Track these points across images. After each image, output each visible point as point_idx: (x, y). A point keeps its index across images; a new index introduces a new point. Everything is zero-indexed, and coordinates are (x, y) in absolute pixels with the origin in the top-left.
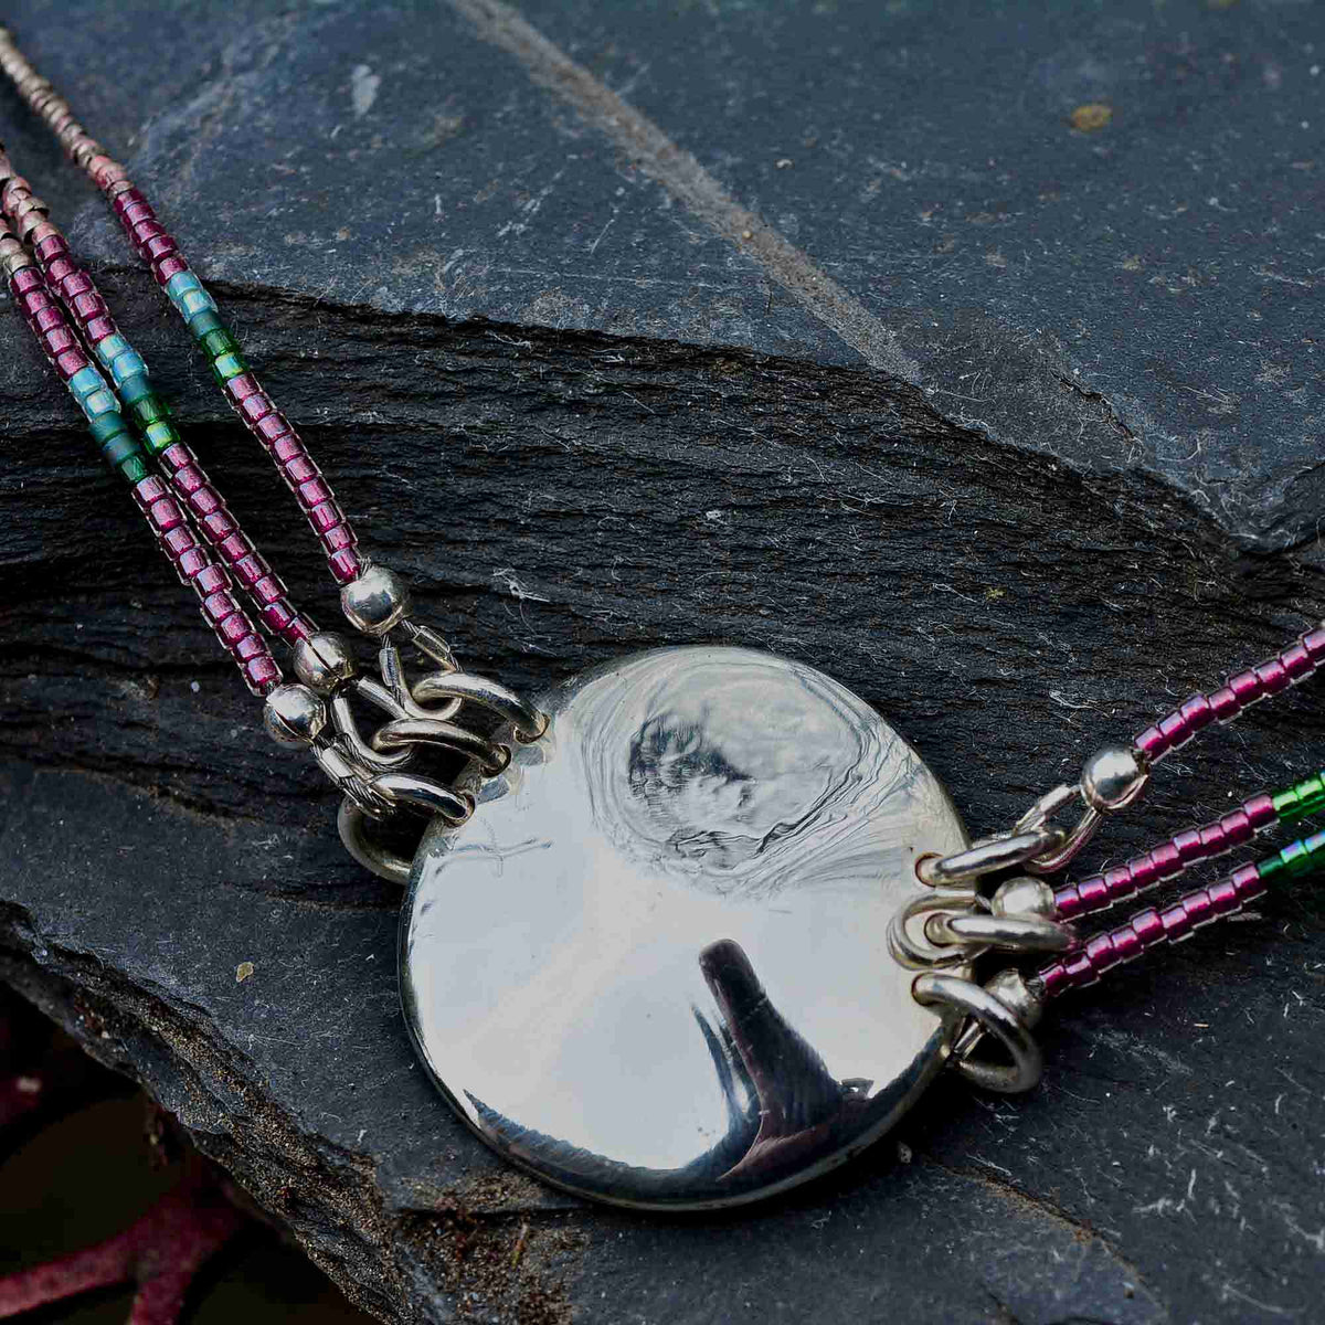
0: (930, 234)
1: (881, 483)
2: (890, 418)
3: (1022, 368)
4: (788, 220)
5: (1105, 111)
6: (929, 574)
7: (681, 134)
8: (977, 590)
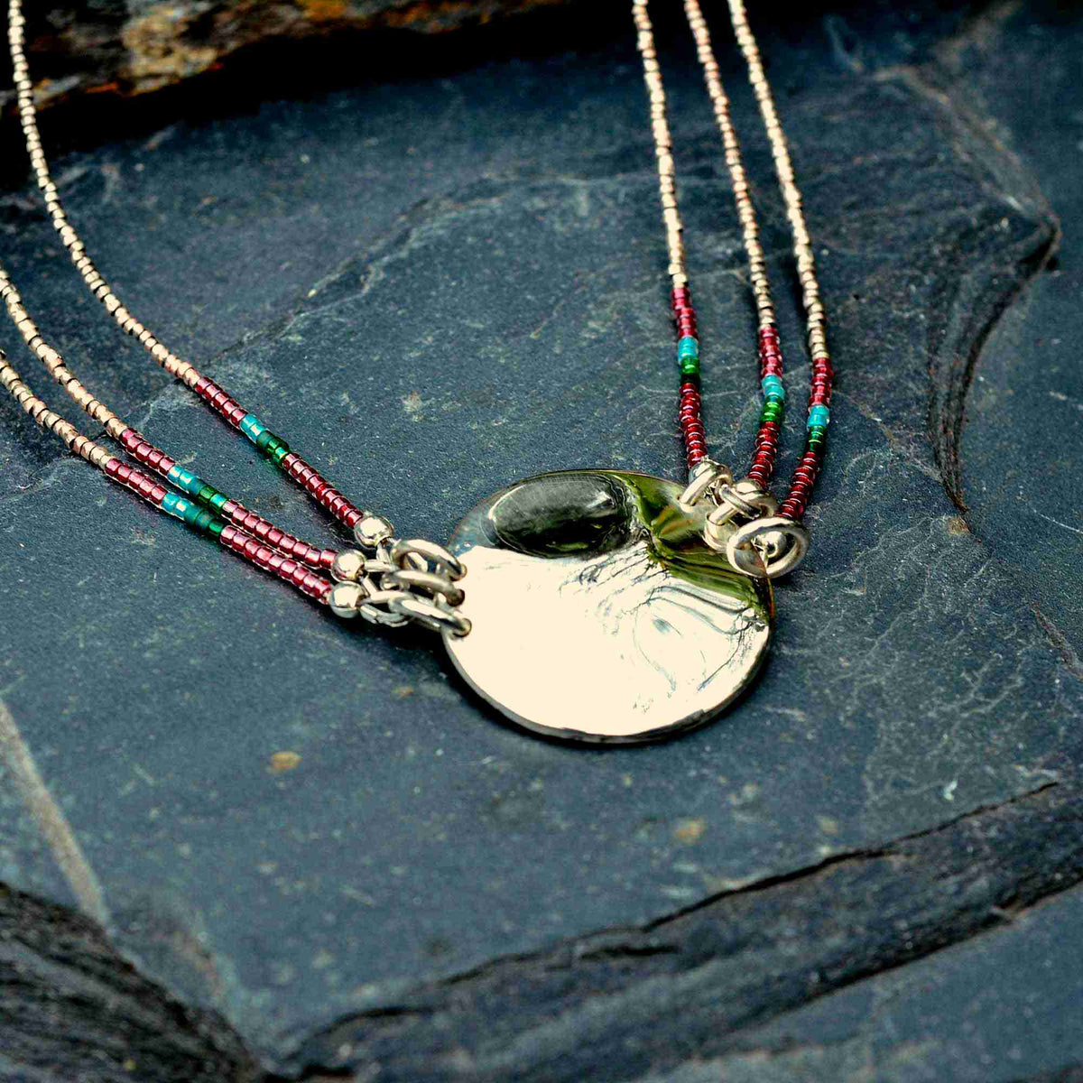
0: (152, 826)
1: (72, 982)
2: (85, 943)
3: (171, 926)
4: (70, 800)
5: (296, 758)
6: (93, 1045)
7: (26, 728)
8: (120, 1060)
